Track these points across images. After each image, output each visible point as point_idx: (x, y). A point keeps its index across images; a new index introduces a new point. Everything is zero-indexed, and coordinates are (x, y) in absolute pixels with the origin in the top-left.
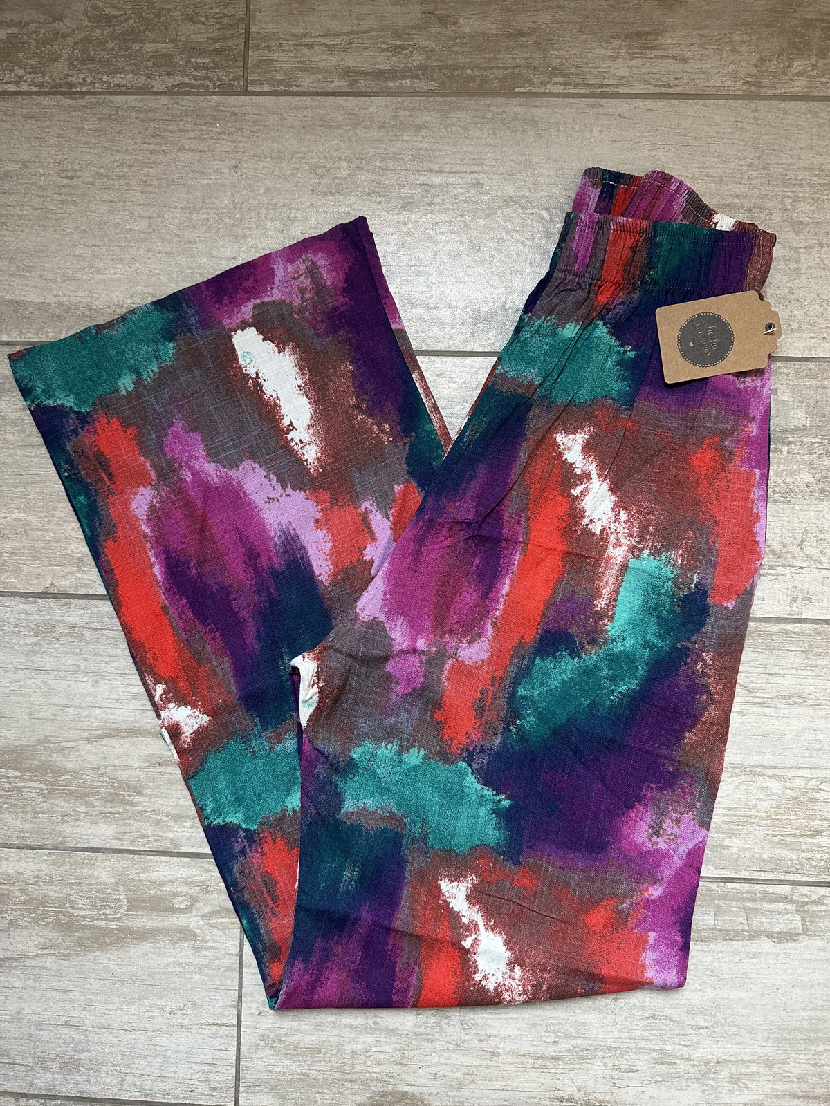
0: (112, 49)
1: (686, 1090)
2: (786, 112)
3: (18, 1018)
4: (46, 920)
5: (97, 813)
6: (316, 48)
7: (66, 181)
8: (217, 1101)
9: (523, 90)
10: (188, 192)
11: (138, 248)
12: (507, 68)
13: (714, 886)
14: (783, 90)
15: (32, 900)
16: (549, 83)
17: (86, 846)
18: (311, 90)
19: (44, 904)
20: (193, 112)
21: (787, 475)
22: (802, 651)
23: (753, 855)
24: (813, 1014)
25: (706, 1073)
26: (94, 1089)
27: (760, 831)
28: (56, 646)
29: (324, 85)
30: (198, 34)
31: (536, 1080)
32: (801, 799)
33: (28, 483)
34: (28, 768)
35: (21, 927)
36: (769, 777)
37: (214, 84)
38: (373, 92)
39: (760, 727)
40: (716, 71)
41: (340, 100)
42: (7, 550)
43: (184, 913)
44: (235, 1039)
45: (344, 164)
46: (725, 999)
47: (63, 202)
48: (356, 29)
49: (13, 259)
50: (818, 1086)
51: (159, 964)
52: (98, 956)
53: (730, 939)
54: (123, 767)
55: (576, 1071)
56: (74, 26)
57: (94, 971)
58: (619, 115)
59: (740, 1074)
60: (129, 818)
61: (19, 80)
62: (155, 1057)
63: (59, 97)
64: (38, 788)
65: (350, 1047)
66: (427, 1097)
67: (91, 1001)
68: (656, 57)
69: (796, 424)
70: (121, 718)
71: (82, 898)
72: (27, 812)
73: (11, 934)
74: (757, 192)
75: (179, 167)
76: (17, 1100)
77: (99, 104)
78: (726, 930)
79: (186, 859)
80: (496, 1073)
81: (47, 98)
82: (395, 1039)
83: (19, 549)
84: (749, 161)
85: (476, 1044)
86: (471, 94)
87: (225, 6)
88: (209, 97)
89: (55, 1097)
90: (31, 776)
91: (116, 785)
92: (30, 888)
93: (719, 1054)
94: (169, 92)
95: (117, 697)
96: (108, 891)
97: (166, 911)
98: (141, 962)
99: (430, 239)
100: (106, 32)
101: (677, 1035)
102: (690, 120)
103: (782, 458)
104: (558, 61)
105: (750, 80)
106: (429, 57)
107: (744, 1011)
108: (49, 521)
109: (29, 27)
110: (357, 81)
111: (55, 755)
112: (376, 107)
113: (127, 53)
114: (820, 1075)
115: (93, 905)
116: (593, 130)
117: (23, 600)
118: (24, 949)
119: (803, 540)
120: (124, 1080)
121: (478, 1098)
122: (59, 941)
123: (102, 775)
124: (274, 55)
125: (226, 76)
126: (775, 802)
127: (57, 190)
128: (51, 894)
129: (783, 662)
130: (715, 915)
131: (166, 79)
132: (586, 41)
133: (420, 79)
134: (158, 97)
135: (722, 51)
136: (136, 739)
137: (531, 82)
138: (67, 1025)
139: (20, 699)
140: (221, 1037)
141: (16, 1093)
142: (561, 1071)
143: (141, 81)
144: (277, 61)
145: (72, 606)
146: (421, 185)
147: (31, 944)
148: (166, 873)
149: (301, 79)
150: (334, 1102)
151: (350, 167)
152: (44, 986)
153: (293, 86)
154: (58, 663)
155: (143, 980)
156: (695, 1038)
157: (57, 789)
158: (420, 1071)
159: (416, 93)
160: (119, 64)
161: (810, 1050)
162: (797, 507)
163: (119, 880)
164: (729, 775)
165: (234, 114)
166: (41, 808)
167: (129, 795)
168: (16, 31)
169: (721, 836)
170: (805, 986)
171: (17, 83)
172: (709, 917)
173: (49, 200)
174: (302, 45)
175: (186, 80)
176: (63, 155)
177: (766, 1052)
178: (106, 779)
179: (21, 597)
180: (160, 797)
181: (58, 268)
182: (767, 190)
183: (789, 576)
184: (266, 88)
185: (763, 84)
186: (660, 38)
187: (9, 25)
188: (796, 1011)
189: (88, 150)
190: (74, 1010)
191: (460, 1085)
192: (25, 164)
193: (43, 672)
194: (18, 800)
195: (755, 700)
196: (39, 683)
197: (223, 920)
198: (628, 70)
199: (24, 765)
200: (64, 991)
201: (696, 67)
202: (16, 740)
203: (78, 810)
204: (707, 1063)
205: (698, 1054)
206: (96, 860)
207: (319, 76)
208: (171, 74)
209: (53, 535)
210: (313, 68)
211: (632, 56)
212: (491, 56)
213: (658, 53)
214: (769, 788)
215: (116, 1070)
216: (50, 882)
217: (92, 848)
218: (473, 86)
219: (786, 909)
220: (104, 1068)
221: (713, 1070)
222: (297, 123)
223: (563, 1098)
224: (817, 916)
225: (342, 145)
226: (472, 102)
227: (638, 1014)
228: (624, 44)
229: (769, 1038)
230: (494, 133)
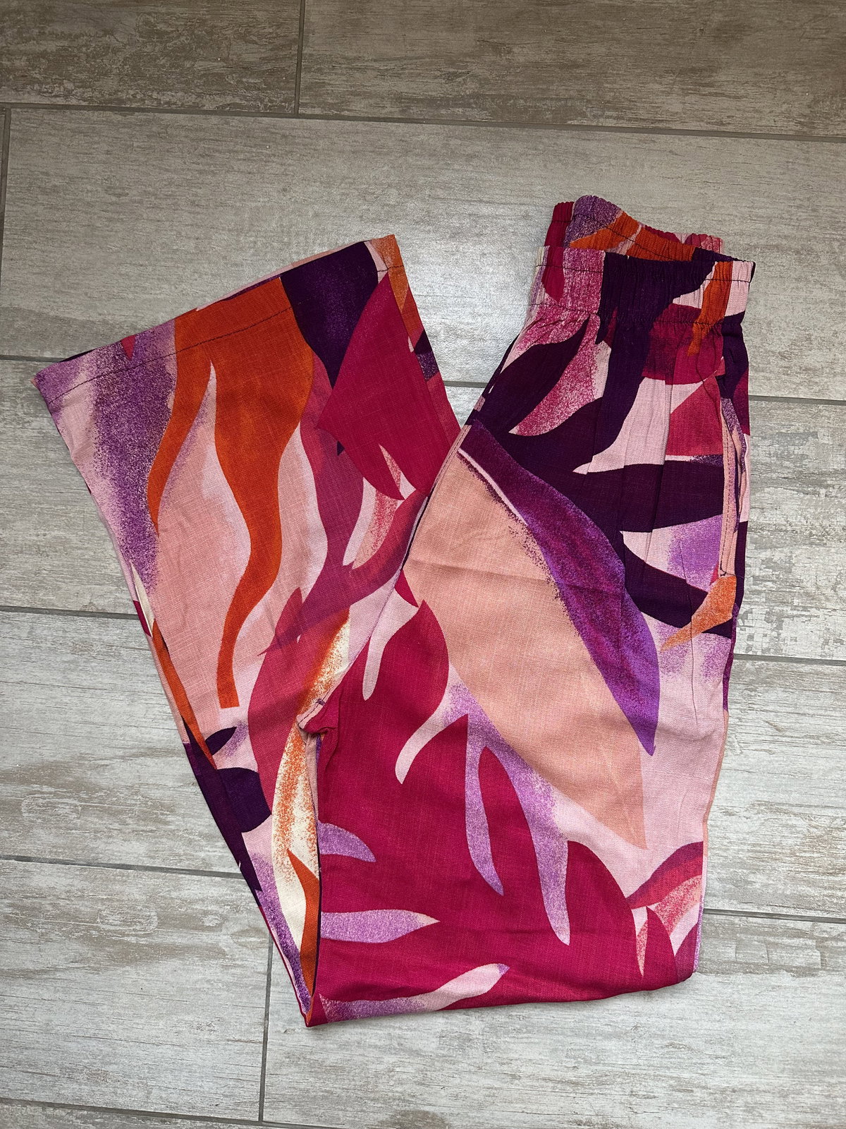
0: (163, 66)
1: (702, 1117)
2: (837, 154)
3: (47, 1029)
4: (76, 934)
5: (130, 830)
6: (369, 72)
7: (114, 199)
8: (241, 1115)
9: (575, 122)
10: (235, 214)
11: (184, 269)
12: (560, 100)
13: (737, 920)
14: (835, 132)
15: (65, 915)
16: (601, 116)
17: (118, 862)
18: (362, 115)
19: (75, 918)
20: (243, 133)
21: (824, 518)
22: (832, 692)
23: (776, 892)
24: (828, 1047)
25: (721, 1101)
26: (121, 1101)
27: (783, 868)
28: (93, 664)
29: (376, 110)
30: (251, 55)
31: (554, 1104)
32: (826, 837)
33: (68, 501)
34: (62, 784)
35: (52, 941)
36: (795, 815)
37: (265, 106)
38: (424, 119)
39: (787, 766)
40: (768, 110)
41: (392, 126)
42: (46, 567)
43: (214, 931)
44: (261, 1056)
45: (394, 191)
46: (743, 1030)
47: (110, 220)
48: (410, 54)
49: (58, 276)
50: (831, 1117)
51: (187, 981)
52: (128, 971)
53: (751, 972)
54: (157, 786)
55: (595, 1096)
56: (125, 41)
57: (123, 986)
58: (670, 152)
59: (755, 1103)
60: (162, 837)
61: (68, 94)
62: (181, 1071)
63: (108, 113)
64: (71, 805)
65: (374, 1066)
66: (448, 1117)
67: (119, 1014)
68: (710, 94)
69: (835, 468)
70: (156, 738)
71: (113, 913)
72: (61, 828)
73: (42, 947)
74: (805, 234)
75: (227, 188)
76: (44, 1109)
77: (149, 121)
78: (746, 963)
79: (218, 879)
80: (517, 1096)
81: (96, 113)
82: (418, 1060)
83: (58, 566)
84: (798, 202)
85: (498, 1067)
86: (522, 125)
87: (278, 26)
88: (260, 118)
89: (81, 1108)
90: (65, 792)
91: (149, 803)
92: (62, 903)
93: (735, 1083)
94: (221, 111)
95: (153, 717)
96: (139, 908)
97: (195, 929)
98: (170, 978)
99: (477, 270)
100: (157, 49)
101: (695, 1064)
102: (741, 159)
103: (820, 501)
104: (612, 94)
105: (802, 120)
106: (482, 86)
107: (761, 1043)
108: (89, 540)
109: (80, 41)
110: (409, 107)
111: (89, 773)
112: (428, 134)
113: (178, 71)
114: (833, 1106)
115: (123, 921)
116: (643, 166)
117: (61, 617)
118: (55, 962)
119: (838, 583)
120: (149, 1093)
121: (498, 1120)
122: (89, 955)
123: (136, 793)
124: (327, 79)
125: (277, 98)
126: (799, 840)
127: (105, 207)
128: (82, 909)
129: (812, 702)
130: (737, 948)
131: (217, 98)
132: (639, 75)
133: (473, 108)
134: (209, 117)
135: (776, 89)
136: (170, 759)
137: (583, 115)
138: (95, 1037)
139: (56, 715)
140: (247, 1053)
141: (43, 1103)
142: (580, 1095)
143: (191, 99)
144: (329, 84)
145: (111, 625)
146: (470, 215)
147: (62, 957)
148: (197, 892)
149: (352, 104)
150: (357, 1119)
151: (399, 194)
152: (74, 998)
153: (344, 110)
154: (95, 681)
155: (171, 995)
156: (712, 1067)
157: (91, 806)
158: (442, 1092)
159: (468, 122)
160: (169, 81)
161: (824, 1082)
162: (833, 550)
163: (150, 897)
164: (756, 811)
165: (284, 136)
166: (74, 824)
167: (162, 814)
168: (66, 43)
169: (745, 871)
170: (822, 1020)
171: (66, 97)
172: (730, 950)
173: (96, 217)
174: (355, 69)
175: (237, 101)
176: (111, 171)
177: (781, 1082)
178: (140, 797)
179: (59, 614)
180: (192, 817)
181: (104, 287)
182: (815, 232)
183: (822, 618)
184: (317, 111)
185: (815, 125)
186: (714, 74)
187: (59, 37)
188: (812, 1043)
189: (136, 168)
190: (103, 1023)
191: (481, 1107)
192: (72, 179)
193: (80, 690)
194: (51, 816)
195: (784, 739)
196: (75, 700)
197: (253, 939)
198: (681, 105)
199: (58, 782)
200: (93, 1004)
201: (749, 105)
202: (51, 756)
203: (111, 826)
204: (723, 1091)
205: (714, 1082)
206: (128, 876)
207: (372, 101)
208: (222, 94)
209: (92, 554)
210: (365, 92)
211: (685, 93)
212: (545, 87)
213: (712, 90)
214: (794, 826)
215: (142, 1083)
216: (82, 897)
217: (123, 865)
218: (525, 117)
219: (806, 944)
220: (130, 1080)
221: (729, 1099)
222: (348, 148)
223: (581, 1122)
224: (836, 952)
225: (392, 171)
226: (524, 133)
227: (657, 1042)
228: (678, 79)
229: (784, 1069)
230: (545, 166)
